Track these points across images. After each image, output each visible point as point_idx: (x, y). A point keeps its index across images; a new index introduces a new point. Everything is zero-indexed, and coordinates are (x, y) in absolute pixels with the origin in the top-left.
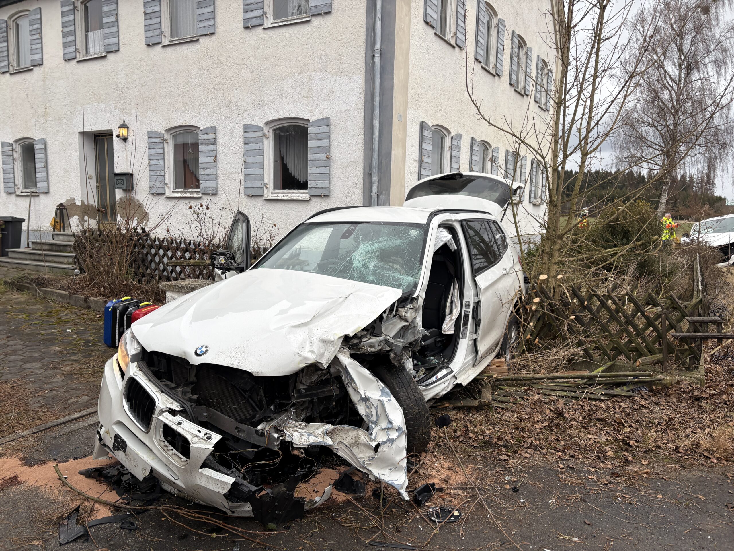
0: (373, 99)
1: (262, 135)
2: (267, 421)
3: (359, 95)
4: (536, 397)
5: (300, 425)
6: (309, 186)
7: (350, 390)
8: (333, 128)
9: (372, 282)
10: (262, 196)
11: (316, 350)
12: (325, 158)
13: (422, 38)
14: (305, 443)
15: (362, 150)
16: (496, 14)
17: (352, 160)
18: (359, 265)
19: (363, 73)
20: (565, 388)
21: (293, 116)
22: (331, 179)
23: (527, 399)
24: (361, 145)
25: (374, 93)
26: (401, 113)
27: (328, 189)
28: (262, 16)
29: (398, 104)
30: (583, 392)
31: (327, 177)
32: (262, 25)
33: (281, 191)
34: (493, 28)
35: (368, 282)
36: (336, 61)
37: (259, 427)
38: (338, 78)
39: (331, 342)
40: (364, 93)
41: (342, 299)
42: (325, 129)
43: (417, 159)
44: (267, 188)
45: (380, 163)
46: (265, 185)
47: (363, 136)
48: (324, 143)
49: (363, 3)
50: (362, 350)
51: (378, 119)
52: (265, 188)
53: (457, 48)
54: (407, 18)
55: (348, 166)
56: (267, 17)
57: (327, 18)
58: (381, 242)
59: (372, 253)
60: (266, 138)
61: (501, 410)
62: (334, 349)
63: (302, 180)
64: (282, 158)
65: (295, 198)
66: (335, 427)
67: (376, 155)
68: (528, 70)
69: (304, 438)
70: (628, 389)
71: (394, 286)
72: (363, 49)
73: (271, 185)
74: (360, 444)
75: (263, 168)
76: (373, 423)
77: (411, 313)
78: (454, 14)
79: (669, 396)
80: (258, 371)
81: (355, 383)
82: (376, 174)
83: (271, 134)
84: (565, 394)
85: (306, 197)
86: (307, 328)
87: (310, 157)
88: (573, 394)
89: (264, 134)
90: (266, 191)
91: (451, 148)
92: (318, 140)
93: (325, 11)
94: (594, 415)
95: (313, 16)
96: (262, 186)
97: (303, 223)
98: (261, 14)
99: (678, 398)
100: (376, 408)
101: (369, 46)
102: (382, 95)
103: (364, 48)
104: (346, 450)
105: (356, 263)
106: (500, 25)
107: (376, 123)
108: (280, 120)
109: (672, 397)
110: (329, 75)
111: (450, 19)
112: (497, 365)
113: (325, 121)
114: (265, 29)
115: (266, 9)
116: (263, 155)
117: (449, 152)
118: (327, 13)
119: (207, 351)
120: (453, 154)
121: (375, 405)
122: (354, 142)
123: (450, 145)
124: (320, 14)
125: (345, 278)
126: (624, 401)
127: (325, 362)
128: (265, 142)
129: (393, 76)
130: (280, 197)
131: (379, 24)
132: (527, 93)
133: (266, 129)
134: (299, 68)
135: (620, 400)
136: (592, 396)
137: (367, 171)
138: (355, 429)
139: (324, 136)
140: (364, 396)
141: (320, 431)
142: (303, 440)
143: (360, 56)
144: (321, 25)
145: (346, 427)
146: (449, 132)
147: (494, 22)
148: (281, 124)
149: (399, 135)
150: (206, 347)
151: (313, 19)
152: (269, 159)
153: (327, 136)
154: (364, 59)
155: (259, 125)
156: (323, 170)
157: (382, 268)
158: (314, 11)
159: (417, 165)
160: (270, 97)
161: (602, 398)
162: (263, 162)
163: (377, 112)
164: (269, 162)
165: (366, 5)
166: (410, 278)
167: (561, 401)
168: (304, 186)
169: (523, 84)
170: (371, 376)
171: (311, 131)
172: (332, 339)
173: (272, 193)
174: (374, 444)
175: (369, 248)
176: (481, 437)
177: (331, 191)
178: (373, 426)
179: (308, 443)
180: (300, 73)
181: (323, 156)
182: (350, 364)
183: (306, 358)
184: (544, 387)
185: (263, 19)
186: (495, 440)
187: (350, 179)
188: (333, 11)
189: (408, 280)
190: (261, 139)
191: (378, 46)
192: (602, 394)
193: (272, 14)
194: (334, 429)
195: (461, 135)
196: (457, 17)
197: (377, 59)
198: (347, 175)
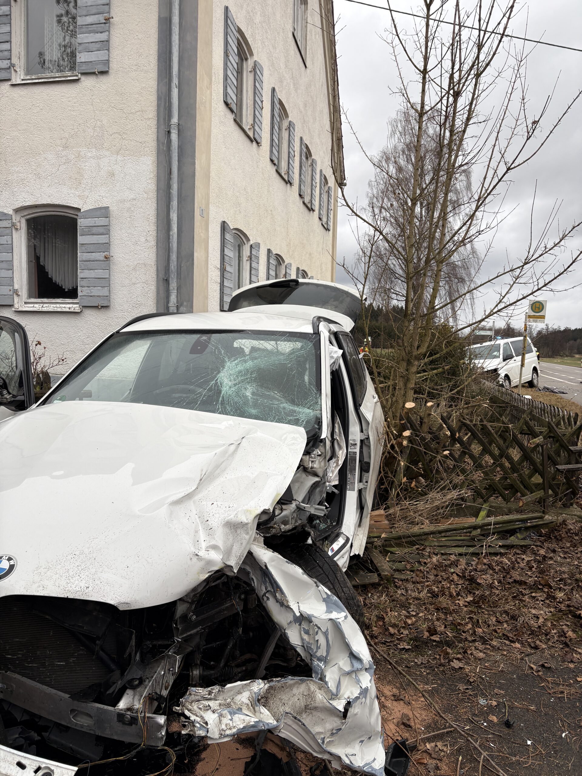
0: (169, 187)
1: (10, 225)
2: (134, 688)
3: (149, 181)
4: (435, 559)
5: (210, 693)
6: (80, 294)
7: (272, 605)
8: (113, 221)
9: (256, 418)
10: (11, 306)
11: (220, 544)
12: (102, 258)
13: (222, 122)
14: (228, 732)
15: (154, 249)
16: (287, 116)
17: (141, 262)
18: (230, 392)
19: (155, 153)
20: (460, 543)
21: (56, 202)
22: (112, 285)
23: (425, 563)
24: (153, 243)
25: (170, 179)
26: (203, 208)
27: (108, 298)
28: (9, 68)
29: (199, 195)
30: (483, 546)
31: (106, 282)
32: (9, 80)
33: (39, 300)
34: (284, 130)
35: (250, 416)
36: (117, 135)
37: (122, 705)
38: (120, 158)
39: (243, 525)
40: (155, 179)
41: (233, 448)
42: (102, 221)
43: (219, 266)
44: (18, 295)
45: (179, 267)
46: (16, 292)
47: (155, 232)
48: (102, 239)
49: (152, 65)
50: (274, 531)
51: (176, 212)
52: (15, 296)
53: (254, 143)
54: (208, 92)
55: (134, 269)
56: (16, 71)
57: (103, 79)
58: (256, 359)
59: (246, 374)
60: (17, 229)
61: (400, 583)
62: (247, 537)
63: (67, 286)
64: (37, 258)
65: (59, 310)
66: (272, 684)
67: (174, 257)
68: (314, 183)
69: (225, 721)
70: (522, 537)
71: (289, 422)
72: (153, 123)
73: (24, 292)
74: (316, 708)
75: (12, 269)
76: (320, 659)
77: (320, 463)
78: (251, 103)
79: (561, 540)
80: (128, 600)
81: (282, 592)
82: (175, 280)
83: (23, 225)
84: (463, 550)
85: (76, 308)
86: (191, 502)
87: (80, 256)
88: (471, 550)
89: (13, 225)
90: (16, 299)
91: (250, 258)
92: (93, 234)
93: (100, 70)
94: (509, 576)
95: (83, 74)
96: (11, 293)
97: (118, 332)
98: (7, 66)
99: (571, 541)
100: (326, 634)
101: (162, 120)
102: (181, 182)
103: (156, 122)
104: (295, 726)
105: (225, 390)
106: (291, 128)
107: (174, 216)
108: (36, 206)
109: (564, 541)
110: (107, 153)
111: (247, 108)
112: (376, 519)
113: (103, 211)
114: (13, 85)
115: (14, 60)
116: (12, 252)
117: (248, 263)
118: (104, 73)
119: (12, 567)
120: (253, 265)
121: (324, 630)
122: (143, 239)
123: (249, 254)
124: (94, 73)
125: (213, 412)
126: (524, 553)
127: (234, 562)
128: (15, 235)
129: (195, 159)
130: (37, 307)
131: (175, 92)
132: (313, 208)
133: (16, 218)
134: (64, 141)
135: (518, 551)
136: (492, 550)
137: (161, 276)
138: (302, 681)
139: (101, 230)
140: (298, 614)
141: (244, 698)
142: (223, 727)
143: (150, 132)
144: (94, 87)
145: (290, 680)
146: (248, 240)
147: (285, 124)
148: (39, 213)
149: (202, 234)
150: (10, 559)
151: (83, 78)
152: (21, 258)
153: (106, 230)
154: (155, 137)
155: (5, 211)
156: (100, 273)
157: (263, 396)
158: (84, 69)
159: (219, 273)
160: (21, 175)
161: (502, 551)
162: (12, 261)
163: (175, 203)
164: (21, 262)
165: (156, 68)
166: (307, 411)
167: (463, 561)
168: (72, 294)
169: (309, 198)
170: (306, 578)
171: (82, 223)
172: (245, 520)
173: (26, 303)
174: (341, 707)
175: (240, 368)
176: (406, 632)
177: (112, 300)
178: (322, 665)
179: (234, 730)
180: (66, 147)
181: (100, 256)
182: (272, 560)
183: (209, 562)
184: (436, 544)
185: (11, 73)
186: (426, 634)
187: (138, 285)
188: (110, 71)
189: (306, 413)
190: (8, 231)
191: (175, 120)
192: (500, 546)
193: (22, 68)
194: (271, 688)
195: (259, 244)
196: (255, 107)
197: (174, 136)
198: (134, 280)
